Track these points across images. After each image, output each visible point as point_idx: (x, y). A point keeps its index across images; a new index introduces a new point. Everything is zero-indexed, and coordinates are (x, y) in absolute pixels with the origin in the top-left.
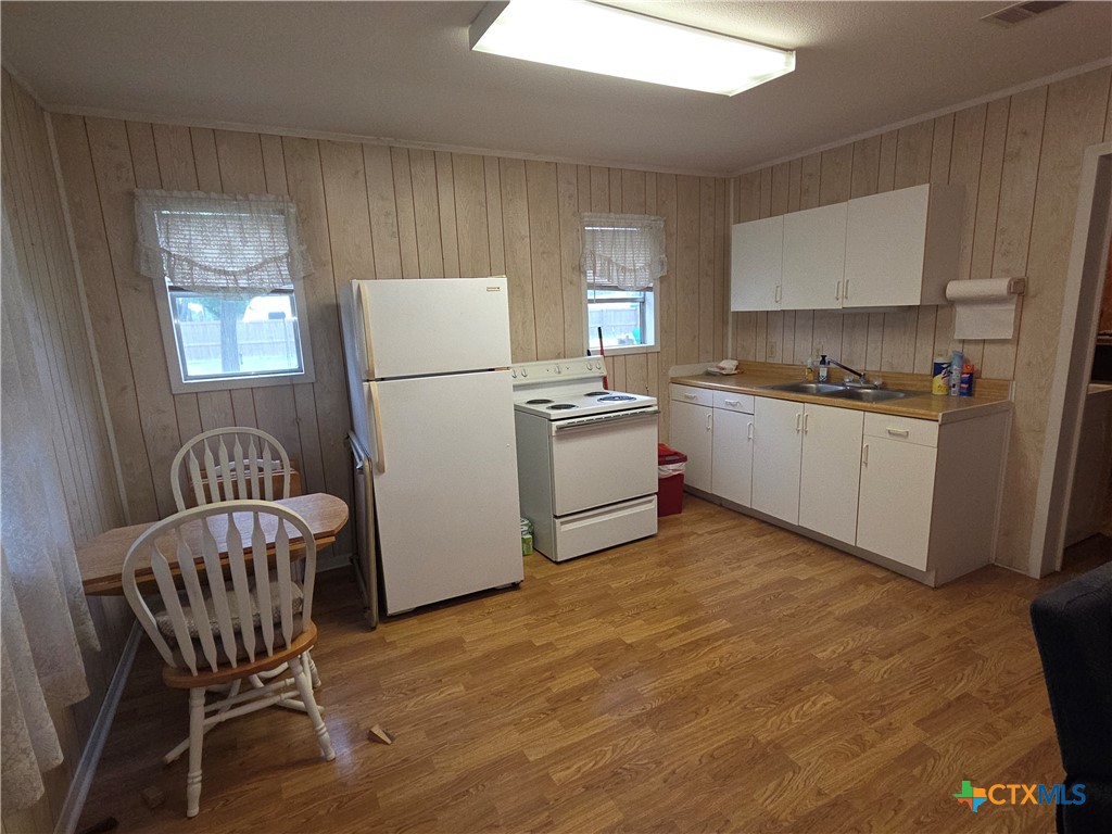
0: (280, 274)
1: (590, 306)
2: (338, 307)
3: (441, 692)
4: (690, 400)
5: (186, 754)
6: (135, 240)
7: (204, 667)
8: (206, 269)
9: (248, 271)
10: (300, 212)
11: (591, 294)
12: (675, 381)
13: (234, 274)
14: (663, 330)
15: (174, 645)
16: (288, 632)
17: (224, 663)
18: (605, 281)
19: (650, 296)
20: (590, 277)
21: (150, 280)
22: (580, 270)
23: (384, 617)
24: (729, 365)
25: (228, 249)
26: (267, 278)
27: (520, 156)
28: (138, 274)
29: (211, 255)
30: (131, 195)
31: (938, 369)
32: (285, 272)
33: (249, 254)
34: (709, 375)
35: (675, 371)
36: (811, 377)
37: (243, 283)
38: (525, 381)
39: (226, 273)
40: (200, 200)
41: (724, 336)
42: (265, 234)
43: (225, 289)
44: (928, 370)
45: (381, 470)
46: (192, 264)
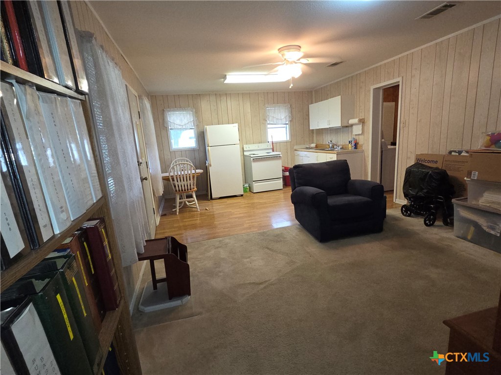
0: (191, 125)
1: (268, 129)
2: (203, 132)
3: (220, 205)
4: (298, 155)
5: (176, 211)
6: (164, 119)
7: (179, 191)
8: (177, 124)
9: (185, 125)
10: (196, 111)
11: (269, 126)
12: (296, 150)
13: (182, 125)
14: (292, 135)
15: (175, 186)
16: (192, 187)
17: (182, 190)
18: (272, 122)
19: (288, 125)
20: (268, 122)
21: (166, 127)
22: (265, 120)
23: (211, 198)
24: (313, 145)
25: (181, 120)
26: (189, 126)
27: (248, 92)
28: (164, 126)
29: (178, 122)
30: (163, 110)
31: (350, 142)
32: (193, 124)
33: (185, 121)
34: (307, 148)
35: (295, 147)
36: (328, 147)
37: (184, 127)
38: (249, 149)
39: (181, 125)
40: (176, 110)
41: (313, 137)
42: (188, 116)
43: (181, 129)
44: (348, 143)
45: (211, 166)
46: (174, 123)
